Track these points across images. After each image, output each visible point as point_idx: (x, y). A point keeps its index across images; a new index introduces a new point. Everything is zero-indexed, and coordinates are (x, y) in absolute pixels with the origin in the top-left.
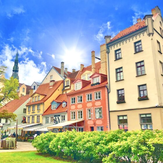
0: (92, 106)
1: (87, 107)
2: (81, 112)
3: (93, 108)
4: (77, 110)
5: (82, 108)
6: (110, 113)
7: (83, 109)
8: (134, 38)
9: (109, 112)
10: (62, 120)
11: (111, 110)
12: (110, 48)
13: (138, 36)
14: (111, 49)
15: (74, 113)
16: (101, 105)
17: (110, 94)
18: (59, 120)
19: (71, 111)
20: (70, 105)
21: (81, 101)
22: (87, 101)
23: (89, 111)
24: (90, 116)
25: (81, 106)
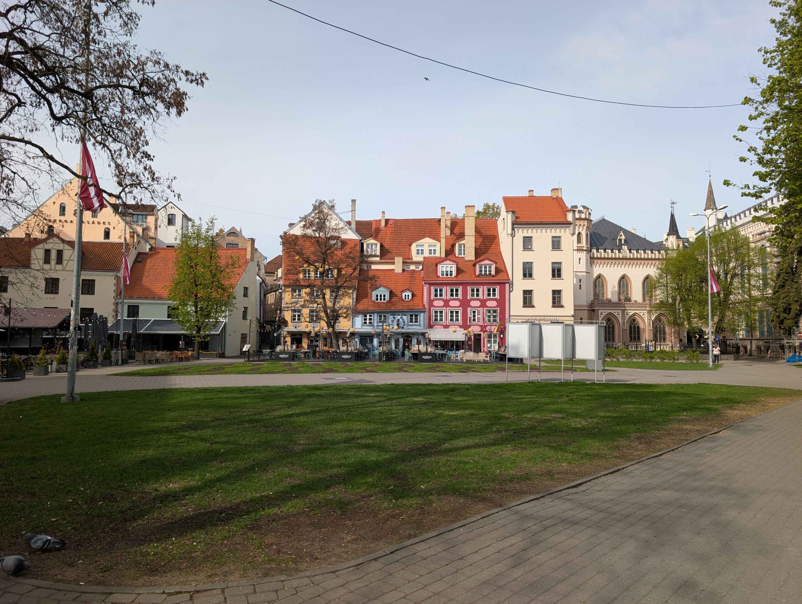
0: (480, 307)
1: (471, 307)
2: (457, 312)
5: (459, 306)
6: (511, 318)
7: (461, 308)
8: (553, 230)
9: (510, 316)
10: (411, 321)
11: (511, 314)
13: (558, 230)
15: (441, 312)
16: (496, 307)
17: (511, 293)
18: (404, 322)
19: (432, 308)
20: (432, 298)
21: (457, 295)
22: (469, 297)
23: (474, 312)
24: (474, 320)
25: (457, 303)
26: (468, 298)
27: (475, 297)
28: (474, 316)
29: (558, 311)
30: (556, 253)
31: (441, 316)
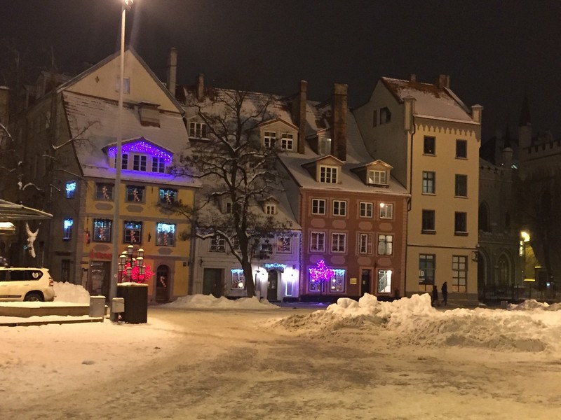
0: (373, 230)
1: (360, 229)
2: (342, 237)
3: (374, 233)
4: (331, 230)
5: (346, 229)
6: (408, 248)
8: (458, 132)
9: (407, 245)
11: (408, 243)
12: (416, 125)
14: (418, 128)
15: (321, 236)
16: (392, 231)
17: (409, 213)
19: (309, 229)
20: (309, 215)
21: (343, 212)
22: (359, 216)
23: (364, 237)
24: (363, 250)
25: (343, 224)
26: (357, 218)
27: (366, 216)
28: (364, 244)
29: (461, 241)
30: (461, 161)
31: (321, 242)
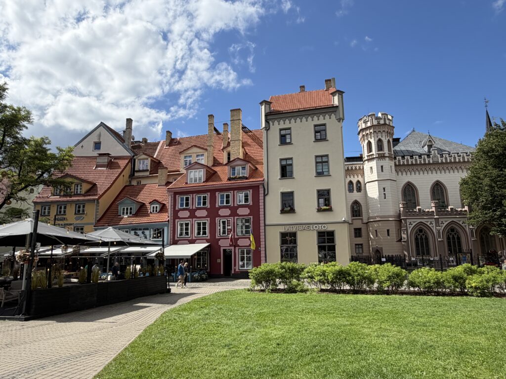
1: (220, 216)
2: (204, 224)
4: (194, 219)
5: (207, 217)
7: (209, 219)
8: (315, 118)
9: (265, 225)
10: (154, 237)
12: (270, 122)
13: (321, 117)
14: (273, 125)
16: (249, 215)
19: (177, 220)
20: (177, 209)
21: (204, 203)
22: (218, 205)
23: (224, 223)
24: (224, 233)
25: (204, 213)
27: (225, 204)
28: (224, 227)
30: (321, 144)
31: (187, 229)
